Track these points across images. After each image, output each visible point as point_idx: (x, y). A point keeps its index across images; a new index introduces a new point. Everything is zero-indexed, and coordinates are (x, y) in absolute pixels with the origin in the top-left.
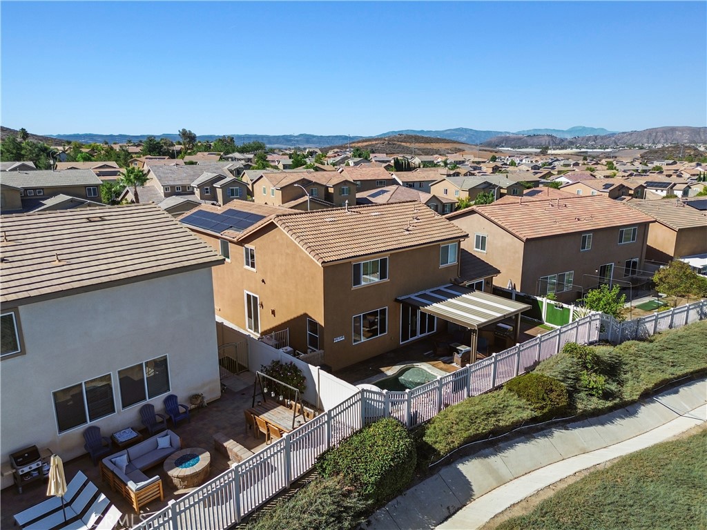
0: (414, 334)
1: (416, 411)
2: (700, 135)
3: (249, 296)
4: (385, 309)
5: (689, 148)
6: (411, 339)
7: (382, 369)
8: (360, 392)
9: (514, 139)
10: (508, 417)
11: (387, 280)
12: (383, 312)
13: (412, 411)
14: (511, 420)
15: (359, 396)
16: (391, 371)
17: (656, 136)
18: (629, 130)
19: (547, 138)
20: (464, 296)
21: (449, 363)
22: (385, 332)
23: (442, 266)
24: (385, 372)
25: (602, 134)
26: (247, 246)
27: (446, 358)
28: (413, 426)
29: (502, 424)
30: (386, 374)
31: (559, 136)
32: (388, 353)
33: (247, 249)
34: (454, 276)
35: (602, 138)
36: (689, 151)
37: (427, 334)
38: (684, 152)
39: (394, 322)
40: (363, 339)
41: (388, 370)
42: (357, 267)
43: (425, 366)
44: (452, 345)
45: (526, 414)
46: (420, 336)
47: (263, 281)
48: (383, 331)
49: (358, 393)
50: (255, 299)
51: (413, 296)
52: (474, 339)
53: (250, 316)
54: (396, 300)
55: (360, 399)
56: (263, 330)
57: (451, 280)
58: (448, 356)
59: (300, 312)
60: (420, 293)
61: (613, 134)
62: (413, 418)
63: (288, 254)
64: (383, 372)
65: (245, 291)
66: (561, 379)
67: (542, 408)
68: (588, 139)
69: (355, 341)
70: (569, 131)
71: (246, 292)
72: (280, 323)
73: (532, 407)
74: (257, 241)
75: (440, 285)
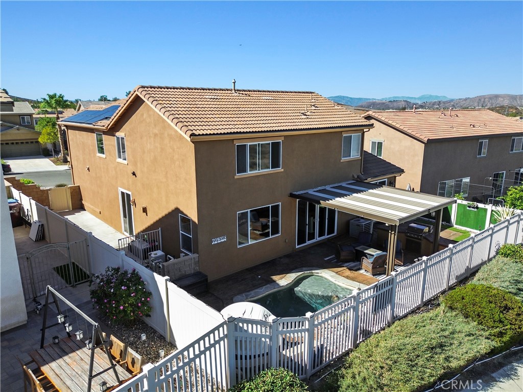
0: (312, 236)
1: (322, 345)
2: (516, 100)
3: (123, 193)
4: (278, 205)
5: (512, 108)
6: (308, 243)
7: (274, 278)
8: (225, 323)
9: (379, 104)
10: (460, 351)
11: (280, 170)
12: (276, 208)
13: (315, 345)
14: (466, 357)
15: (223, 331)
16: (284, 281)
17: (484, 102)
18: (464, 97)
19: (403, 103)
20: (371, 191)
21: (356, 270)
22: (278, 233)
23: (343, 159)
24: (278, 282)
25: (444, 100)
26: (118, 134)
27: (352, 264)
28: (317, 369)
29: (454, 364)
30: (278, 284)
31: (412, 101)
32: (280, 258)
33: (118, 138)
34: (356, 172)
35: (444, 103)
36: (512, 110)
37: (326, 237)
38: (508, 111)
39: (289, 221)
40: (251, 242)
41: (281, 279)
42: (242, 149)
43: (326, 274)
44: (358, 248)
45: (483, 346)
46: (319, 239)
47: (134, 174)
48: (275, 231)
49: (222, 325)
50: (128, 195)
51: (311, 192)
52: (393, 239)
53: (125, 216)
54: (292, 195)
55: (226, 336)
56: (137, 233)
57: (353, 176)
58: (353, 261)
59: (171, 208)
60: (319, 188)
61: (452, 100)
62: (317, 356)
63: (156, 135)
64: (274, 281)
65: (119, 188)
66: (514, 291)
67: (501, 334)
68: (434, 104)
69: (240, 243)
70: (419, 98)
71: (121, 190)
72: (152, 222)
73: (487, 333)
74: (127, 126)
75: (343, 182)
